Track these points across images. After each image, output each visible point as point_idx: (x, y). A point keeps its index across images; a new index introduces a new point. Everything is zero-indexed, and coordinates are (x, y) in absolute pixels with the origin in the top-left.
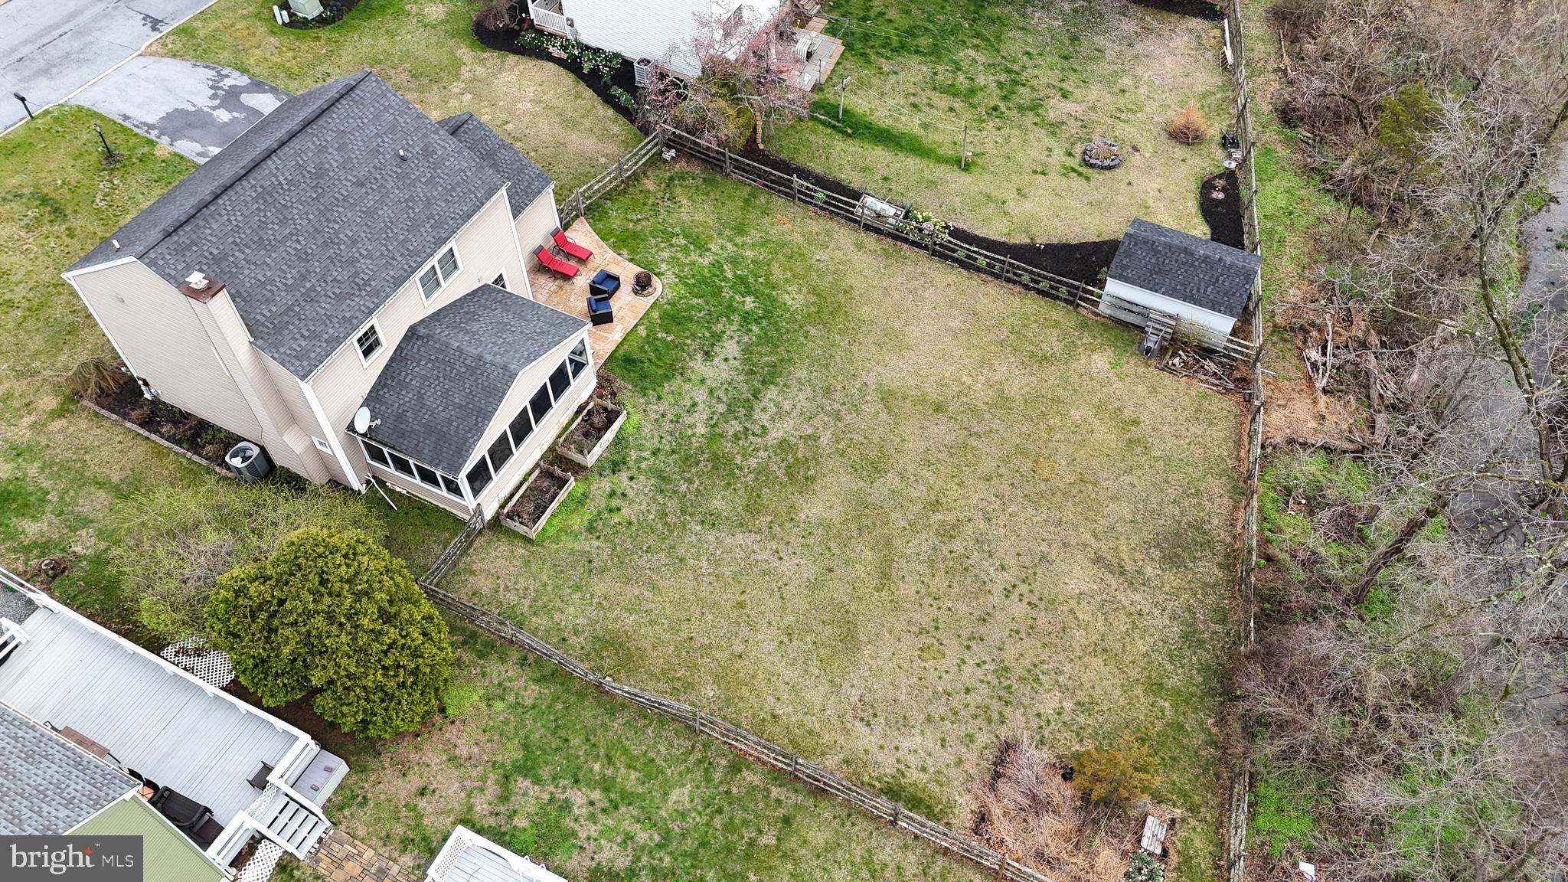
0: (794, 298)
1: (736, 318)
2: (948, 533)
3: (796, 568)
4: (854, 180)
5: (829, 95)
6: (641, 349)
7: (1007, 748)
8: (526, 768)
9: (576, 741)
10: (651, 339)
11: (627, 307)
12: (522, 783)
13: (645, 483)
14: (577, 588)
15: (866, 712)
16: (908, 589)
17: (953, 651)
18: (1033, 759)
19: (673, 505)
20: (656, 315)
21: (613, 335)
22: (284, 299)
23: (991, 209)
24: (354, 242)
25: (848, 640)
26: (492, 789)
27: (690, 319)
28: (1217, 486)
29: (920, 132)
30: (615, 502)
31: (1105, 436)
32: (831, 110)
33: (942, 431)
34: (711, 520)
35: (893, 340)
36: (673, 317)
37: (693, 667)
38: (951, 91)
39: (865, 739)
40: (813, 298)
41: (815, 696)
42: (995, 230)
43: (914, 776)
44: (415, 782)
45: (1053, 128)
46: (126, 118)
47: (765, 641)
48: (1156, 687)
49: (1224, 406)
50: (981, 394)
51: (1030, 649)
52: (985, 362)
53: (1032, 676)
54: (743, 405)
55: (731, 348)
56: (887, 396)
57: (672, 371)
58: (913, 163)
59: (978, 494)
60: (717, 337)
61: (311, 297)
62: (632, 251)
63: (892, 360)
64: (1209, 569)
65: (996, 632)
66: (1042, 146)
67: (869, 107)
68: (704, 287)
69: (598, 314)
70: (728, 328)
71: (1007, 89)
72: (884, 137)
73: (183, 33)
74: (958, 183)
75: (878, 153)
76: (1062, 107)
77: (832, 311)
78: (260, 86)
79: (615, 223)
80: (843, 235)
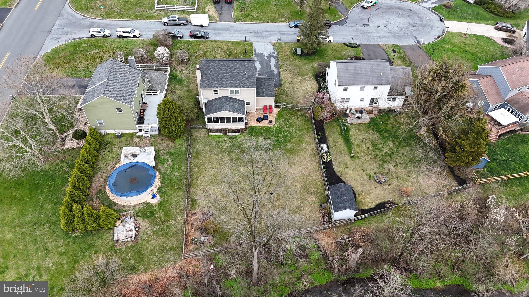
0: (289, 145)
1: (276, 139)
3: (228, 171)
4: (330, 140)
6: (256, 129)
7: (209, 213)
8: (171, 154)
9: (179, 158)
10: (260, 129)
11: (265, 123)
12: (169, 155)
13: (230, 144)
14: (205, 145)
15: (205, 191)
18: (210, 218)
19: (229, 149)
20: (266, 127)
21: (257, 124)
22: (210, 78)
23: (343, 166)
24: (226, 79)
25: (218, 184)
26: (165, 152)
27: (269, 132)
29: (355, 145)
30: (224, 142)
31: (293, 206)
34: (229, 156)
35: (292, 164)
36: (267, 130)
37: (200, 166)
38: (374, 145)
39: (201, 193)
40: (292, 148)
41: (204, 183)
42: (337, 169)
43: (198, 202)
44: (161, 142)
45: (381, 167)
46: (255, 49)
47: (211, 173)
50: (289, 183)
52: (298, 181)
55: (269, 141)
57: (256, 136)
58: (345, 148)
60: (269, 138)
61: (213, 81)
62: (278, 118)
63: (287, 165)
66: (373, 168)
67: (354, 134)
68: (279, 131)
69: (259, 120)
70: (273, 139)
71: (386, 155)
72: (347, 140)
73: (280, 43)
74: (347, 158)
75: (341, 141)
76: (391, 167)
77: (291, 152)
78: (276, 58)
79: (283, 113)
80: (313, 146)
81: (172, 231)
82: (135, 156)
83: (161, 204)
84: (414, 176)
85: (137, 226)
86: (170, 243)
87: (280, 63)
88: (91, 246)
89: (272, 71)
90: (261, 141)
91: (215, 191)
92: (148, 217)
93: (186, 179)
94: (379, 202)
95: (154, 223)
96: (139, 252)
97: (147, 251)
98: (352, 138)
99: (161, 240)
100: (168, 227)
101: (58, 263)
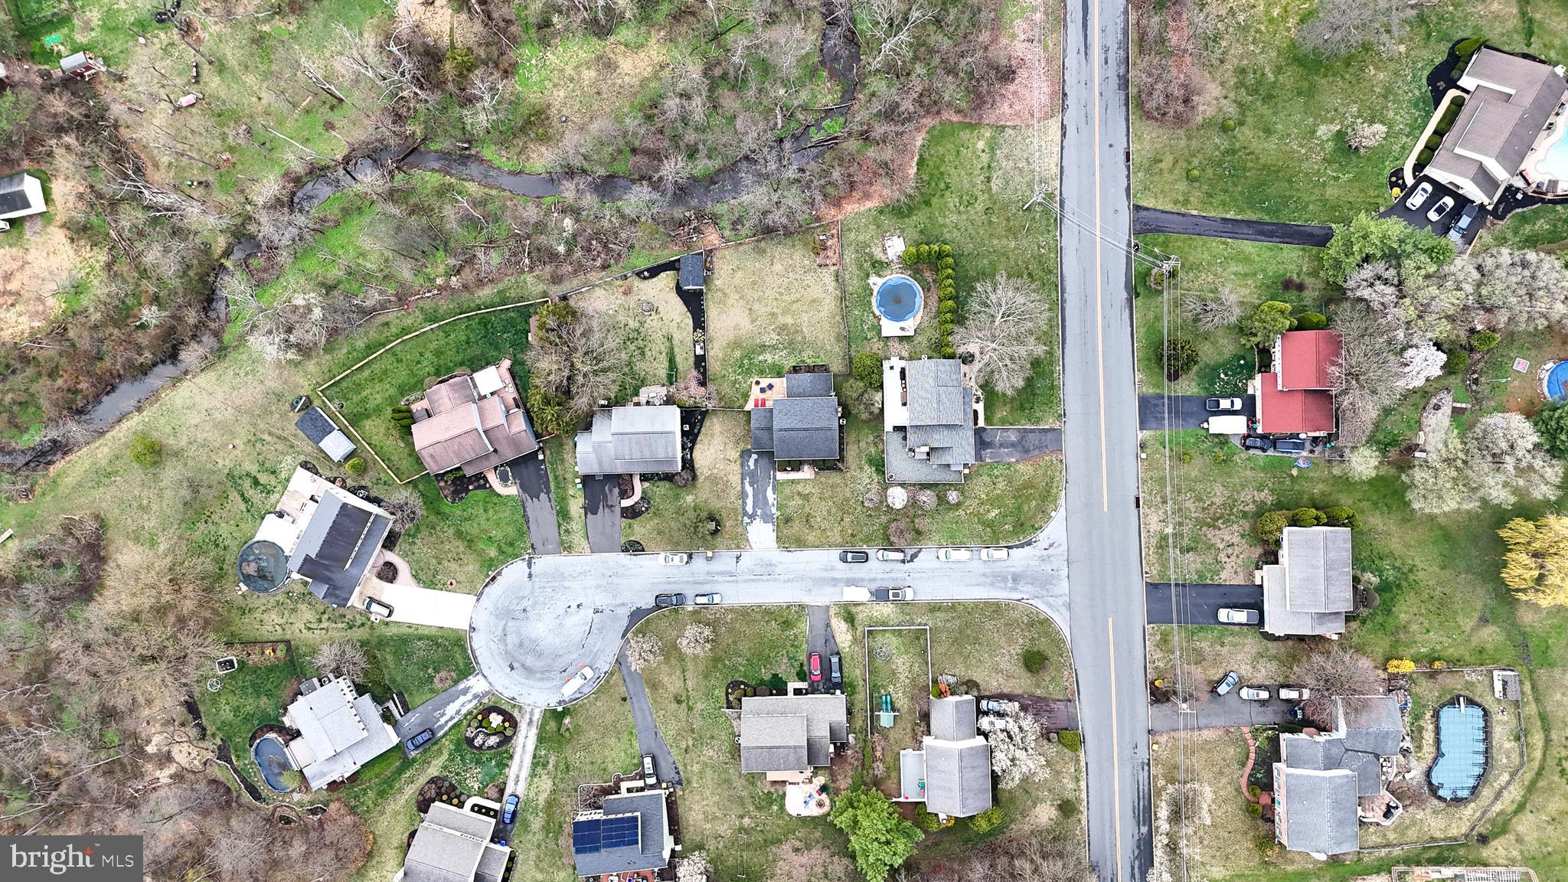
0: (738, 354)
1: (752, 362)
2: (781, 294)
3: (805, 317)
4: (692, 360)
5: (665, 381)
6: (774, 373)
7: (820, 266)
8: (866, 338)
9: (857, 334)
10: (770, 373)
11: (764, 383)
13: (803, 354)
14: (831, 350)
15: (826, 292)
16: (798, 296)
17: (806, 282)
18: (819, 261)
19: (805, 346)
20: (763, 376)
21: (773, 381)
23: (682, 325)
25: (814, 301)
26: (872, 339)
27: (759, 369)
28: (741, 248)
29: (664, 354)
30: (810, 356)
31: (739, 274)
32: (670, 376)
33: (756, 306)
34: (804, 337)
35: (737, 327)
36: (762, 373)
37: (834, 324)
38: (643, 354)
39: (831, 289)
40: (735, 350)
41: (828, 301)
42: (689, 321)
43: (833, 279)
45: (642, 324)
46: (774, 530)
47: (822, 315)
48: (794, 246)
49: (718, 254)
50: (742, 303)
51: (798, 269)
52: (732, 306)
53: (804, 267)
54: (774, 347)
55: (761, 358)
56: (753, 321)
57: (774, 365)
58: (676, 350)
59: (768, 292)
60: (760, 362)
62: (748, 392)
63: (742, 326)
64: (763, 244)
65: (797, 277)
66: (652, 322)
67: (662, 370)
68: (748, 372)
69: (770, 387)
70: (756, 361)
71: (632, 340)
72: (672, 361)
73: (738, 547)
74: (677, 337)
75: (679, 359)
76: (633, 324)
77: (736, 344)
78: (745, 513)
79: (741, 401)
80: (712, 353)
81: (852, 247)
82: (903, 329)
83: (868, 276)
84: (611, 312)
85: (884, 251)
86: (853, 235)
87: (740, 502)
88: (921, 232)
89: (751, 484)
90: (768, 357)
91: (815, 292)
92: (876, 262)
93: (847, 307)
94: (654, 280)
95: (871, 256)
96: (878, 227)
97: (871, 227)
98: (666, 364)
99: (861, 238)
100: (857, 252)
101: (945, 217)
